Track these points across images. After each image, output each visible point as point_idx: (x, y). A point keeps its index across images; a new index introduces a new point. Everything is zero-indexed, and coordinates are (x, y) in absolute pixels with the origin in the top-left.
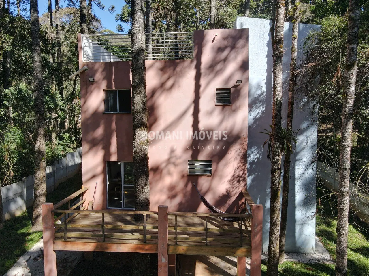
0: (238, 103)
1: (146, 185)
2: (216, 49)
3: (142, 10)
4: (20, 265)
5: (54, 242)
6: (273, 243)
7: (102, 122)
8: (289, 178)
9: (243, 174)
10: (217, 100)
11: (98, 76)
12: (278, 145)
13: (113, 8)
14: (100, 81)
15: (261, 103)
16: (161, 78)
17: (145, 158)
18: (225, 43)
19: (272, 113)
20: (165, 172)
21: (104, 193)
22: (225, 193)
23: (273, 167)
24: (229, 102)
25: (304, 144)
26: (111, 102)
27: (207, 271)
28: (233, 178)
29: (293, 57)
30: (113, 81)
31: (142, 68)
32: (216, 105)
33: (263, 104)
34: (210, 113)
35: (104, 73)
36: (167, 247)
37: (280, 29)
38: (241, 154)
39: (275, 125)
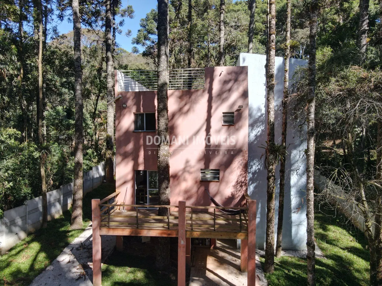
0: (240, 123)
1: (167, 188)
2: (222, 82)
3: (166, 54)
4: (65, 253)
5: (100, 229)
6: (269, 236)
7: (132, 139)
8: (284, 184)
9: (245, 180)
10: (224, 121)
11: (130, 103)
12: (271, 157)
13: (130, 32)
14: (132, 106)
15: (261, 123)
16: (179, 105)
17: (167, 167)
18: (230, 77)
19: (267, 132)
20: (182, 178)
21: (133, 196)
22: (230, 195)
23: (268, 174)
24: (233, 123)
25: (298, 157)
26: (139, 122)
27: (216, 262)
28: (236, 184)
29: (286, 86)
30: (141, 106)
31: (166, 97)
32: (223, 125)
33: (263, 124)
34: (219, 131)
35: (135, 100)
36: (185, 233)
37: (271, 67)
38: (243, 164)
39: (270, 141)
